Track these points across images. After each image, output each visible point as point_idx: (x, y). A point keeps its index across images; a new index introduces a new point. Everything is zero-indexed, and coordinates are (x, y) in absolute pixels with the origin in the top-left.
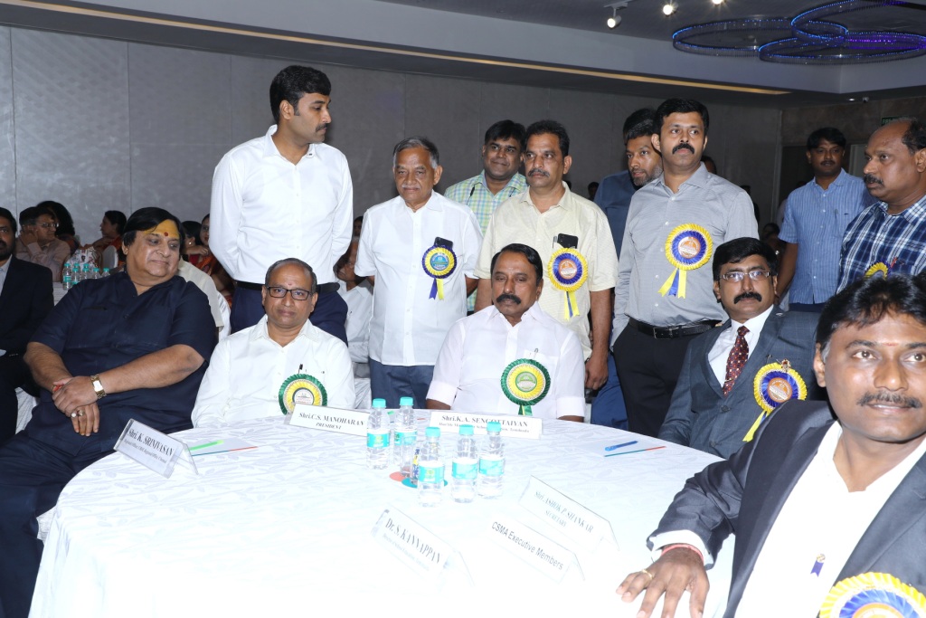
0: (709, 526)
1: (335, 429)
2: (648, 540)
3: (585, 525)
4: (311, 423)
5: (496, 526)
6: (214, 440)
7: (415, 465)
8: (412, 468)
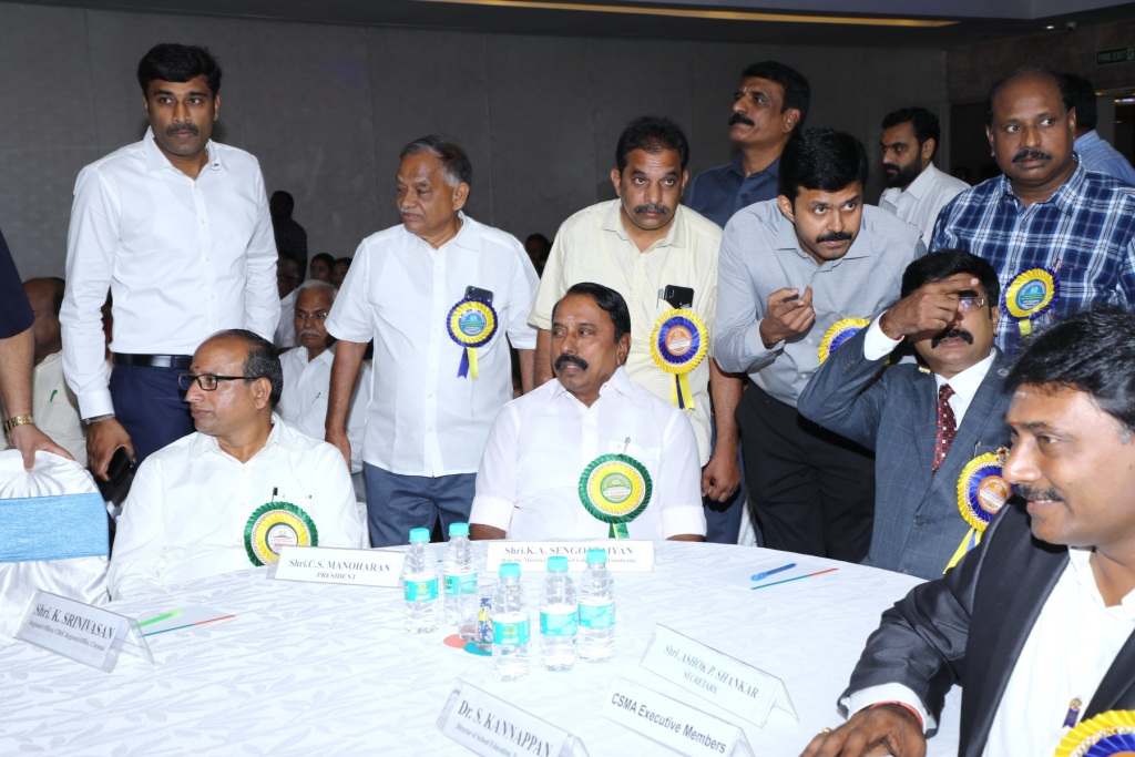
0: (925, 675)
1: (346, 580)
2: (839, 703)
3: (746, 688)
4: (308, 574)
5: (617, 699)
6: (165, 611)
7: (482, 623)
8: (477, 627)
